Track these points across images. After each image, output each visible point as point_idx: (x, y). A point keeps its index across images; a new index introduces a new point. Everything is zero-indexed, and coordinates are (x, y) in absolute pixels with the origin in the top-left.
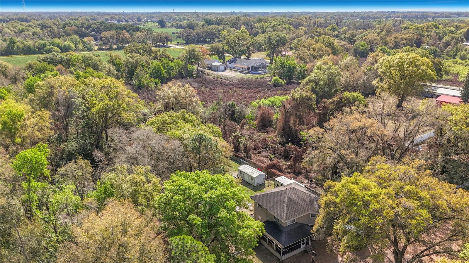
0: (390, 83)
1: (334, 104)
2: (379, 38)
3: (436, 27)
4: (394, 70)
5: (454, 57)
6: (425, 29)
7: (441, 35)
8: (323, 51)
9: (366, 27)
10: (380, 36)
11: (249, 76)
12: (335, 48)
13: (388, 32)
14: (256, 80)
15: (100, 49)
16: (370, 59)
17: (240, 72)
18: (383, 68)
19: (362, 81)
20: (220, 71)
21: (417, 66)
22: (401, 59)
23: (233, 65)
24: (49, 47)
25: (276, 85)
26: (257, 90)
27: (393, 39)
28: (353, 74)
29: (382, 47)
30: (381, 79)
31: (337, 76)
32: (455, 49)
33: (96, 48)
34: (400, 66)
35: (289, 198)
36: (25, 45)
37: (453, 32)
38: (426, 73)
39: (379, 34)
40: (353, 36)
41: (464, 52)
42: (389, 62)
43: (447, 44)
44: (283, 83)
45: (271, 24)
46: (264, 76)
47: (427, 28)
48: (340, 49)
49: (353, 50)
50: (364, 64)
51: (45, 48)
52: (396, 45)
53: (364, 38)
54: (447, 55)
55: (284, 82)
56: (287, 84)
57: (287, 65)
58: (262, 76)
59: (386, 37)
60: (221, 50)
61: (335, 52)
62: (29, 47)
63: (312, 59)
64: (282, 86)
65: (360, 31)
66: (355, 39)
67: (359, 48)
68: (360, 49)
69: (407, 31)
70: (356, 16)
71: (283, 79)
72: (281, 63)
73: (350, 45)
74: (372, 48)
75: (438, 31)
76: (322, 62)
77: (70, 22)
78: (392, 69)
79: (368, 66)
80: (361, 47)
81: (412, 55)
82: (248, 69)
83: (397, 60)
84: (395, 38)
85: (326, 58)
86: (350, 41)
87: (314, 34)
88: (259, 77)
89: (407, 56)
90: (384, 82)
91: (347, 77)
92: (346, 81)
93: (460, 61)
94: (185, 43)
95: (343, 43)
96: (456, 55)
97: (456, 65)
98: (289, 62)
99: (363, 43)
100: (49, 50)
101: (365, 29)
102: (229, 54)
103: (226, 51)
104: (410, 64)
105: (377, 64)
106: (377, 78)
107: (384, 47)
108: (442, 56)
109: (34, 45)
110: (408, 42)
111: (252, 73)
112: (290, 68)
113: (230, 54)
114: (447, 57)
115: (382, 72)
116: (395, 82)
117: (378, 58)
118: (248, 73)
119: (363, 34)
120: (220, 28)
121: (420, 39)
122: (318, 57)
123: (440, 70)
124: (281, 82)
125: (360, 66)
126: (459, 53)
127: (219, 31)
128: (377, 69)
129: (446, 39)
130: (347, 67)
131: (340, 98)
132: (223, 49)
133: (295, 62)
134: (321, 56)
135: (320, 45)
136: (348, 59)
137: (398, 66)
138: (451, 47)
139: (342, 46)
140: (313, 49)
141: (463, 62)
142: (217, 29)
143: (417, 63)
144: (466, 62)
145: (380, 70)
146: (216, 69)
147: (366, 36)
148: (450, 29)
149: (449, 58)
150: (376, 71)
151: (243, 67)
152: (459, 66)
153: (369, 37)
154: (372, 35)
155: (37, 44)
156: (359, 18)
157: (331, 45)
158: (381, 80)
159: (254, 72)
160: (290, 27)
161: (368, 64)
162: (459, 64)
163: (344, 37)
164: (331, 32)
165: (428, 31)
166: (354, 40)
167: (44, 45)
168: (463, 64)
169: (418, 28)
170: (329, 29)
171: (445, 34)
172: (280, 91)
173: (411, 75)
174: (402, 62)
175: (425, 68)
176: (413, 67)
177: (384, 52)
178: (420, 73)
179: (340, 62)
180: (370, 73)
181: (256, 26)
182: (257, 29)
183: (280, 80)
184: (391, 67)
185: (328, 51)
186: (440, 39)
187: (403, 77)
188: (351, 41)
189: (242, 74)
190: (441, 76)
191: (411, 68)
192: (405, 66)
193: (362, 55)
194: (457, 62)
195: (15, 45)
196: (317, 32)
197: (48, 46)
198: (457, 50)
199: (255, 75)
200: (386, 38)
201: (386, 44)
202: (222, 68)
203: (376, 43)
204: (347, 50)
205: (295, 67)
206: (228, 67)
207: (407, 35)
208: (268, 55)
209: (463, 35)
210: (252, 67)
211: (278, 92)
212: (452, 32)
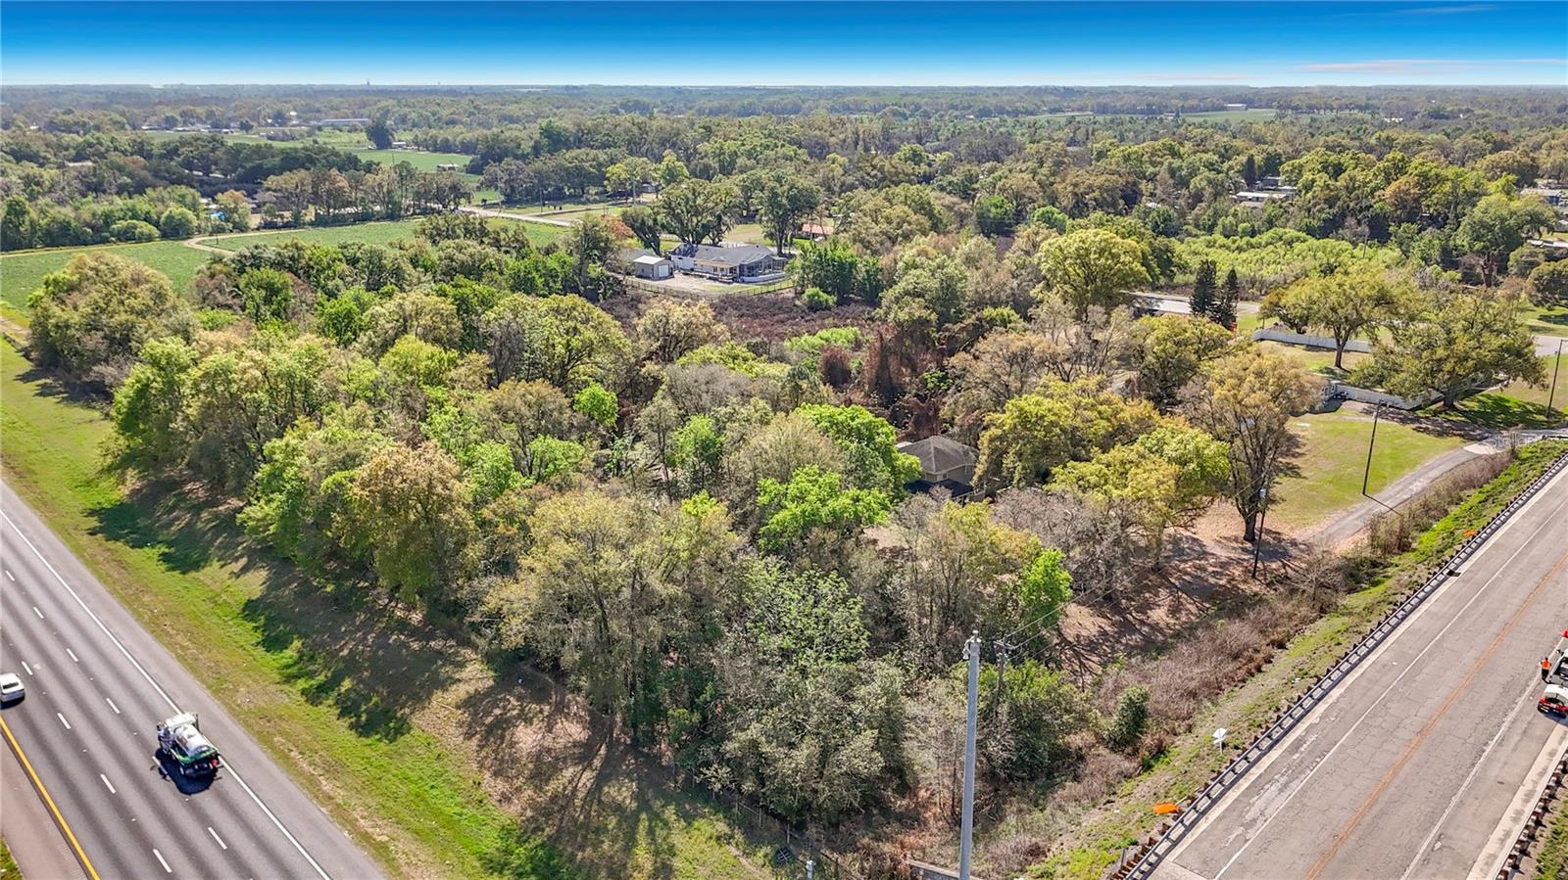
0: (1066, 292)
1: (968, 333)
2: (1035, 184)
3: (1175, 154)
4: (1071, 265)
5: (1210, 230)
6: (1145, 158)
7: (1183, 173)
8: (910, 224)
9: (998, 151)
10: (1037, 178)
11: (736, 289)
12: (934, 215)
13: (1058, 164)
14: (760, 296)
15: (269, 226)
16: (1020, 242)
17: (710, 278)
18: (1051, 262)
19: (1009, 291)
20: (660, 279)
21: (1114, 256)
22: (1083, 242)
23: (688, 262)
24: (124, 223)
25: (815, 307)
26: (776, 318)
27: (1070, 189)
28: (987, 276)
29: (1044, 209)
30: (1048, 285)
31: (960, 280)
32: (1210, 212)
33: (255, 220)
34: (1082, 256)
35: (935, 448)
36: (54, 220)
37: (1213, 165)
38: (1131, 269)
39: (1035, 173)
40: (972, 179)
41: (1230, 218)
42: (1061, 250)
43: (1197, 198)
44: (831, 302)
45: (743, 145)
46: (777, 286)
47: (1153, 155)
48: (946, 216)
49: (974, 217)
50: (1008, 254)
51: (114, 226)
52: (1077, 202)
53: (999, 184)
54: (1197, 226)
55: (832, 299)
56: (839, 304)
57: (833, 260)
58: (771, 288)
59: (1052, 179)
60: (651, 222)
61: (936, 226)
62: (65, 227)
63: (888, 244)
64: (828, 308)
65: (988, 165)
66: (975, 186)
67: (989, 211)
68: (991, 215)
69: (1102, 163)
70: (964, 108)
71: (828, 293)
72: (820, 256)
73: (965, 205)
74: (1021, 211)
75: (1177, 163)
76: (914, 251)
77: (98, 139)
78: (1068, 262)
79: (1018, 257)
80: (993, 210)
81: (1104, 234)
82: (732, 270)
83: (1076, 245)
84: (1076, 185)
85: (921, 242)
86: (965, 192)
87: (868, 174)
88: (765, 289)
89: (1095, 236)
90: (1055, 290)
91: (978, 283)
92: (977, 292)
93: (1221, 240)
94: (503, 202)
95: (949, 199)
96: (1214, 225)
97: (1213, 250)
98: (838, 253)
99: (997, 198)
100: (126, 232)
101: (998, 159)
102: (670, 233)
103: (663, 226)
104: (1101, 252)
105: (1039, 254)
106: (1039, 282)
107: (1049, 208)
108: (1185, 228)
109: (77, 219)
110: (1105, 195)
111: (743, 282)
112: (842, 265)
113: (674, 233)
114: (1195, 231)
115: (1049, 270)
116: (1075, 289)
117: (1038, 239)
118: (734, 280)
119: (996, 174)
120: (602, 156)
121: (1135, 184)
122: (900, 239)
123: (1169, 262)
124: (827, 301)
125: (1000, 259)
126: (1220, 222)
127: (600, 165)
128: (1039, 264)
129: (1196, 182)
130: (970, 261)
131: (978, 319)
132: (655, 220)
133: (850, 252)
134: (907, 237)
135: (899, 210)
136: (971, 242)
137: (1079, 256)
138: (1203, 205)
139: (950, 208)
140: (887, 218)
141: (1228, 242)
142: (593, 160)
143: (1114, 251)
144: (1234, 242)
145: (1044, 267)
146: (648, 272)
147: (1003, 180)
148: (1205, 157)
149: (1199, 232)
150: (1037, 269)
151: (719, 266)
152: (1219, 251)
153: (1010, 182)
154: (1018, 176)
155: (87, 216)
156: (973, 113)
157: (924, 208)
158: (1049, 287)
159: (747, 279)
160: (799, 152)
161: (1018, 253)
162: (1221, 247)
163: (950, 183)
164: (909, 167)
165: (1153, 164)
166: (974, 190)
167: (108, 219)
168: (1228, 248)
169: (1129, 154)
170: (903, 157)
171: (1193, 173)
172: (831, 319)
173: (1105, 274)
174: (1086, 249)
175: (1128, 259)
176: (1107, 259)
177: (1049, 222)
178: (1119, 270)
179: (954, 249)
180: (1023, 272)
181: (700, 150)
182: (706, 159)
183: (825, 296)
184: (1066, 259)
185: (920, 224)
186: (1184, 183)
187: (1089, 279)
188: (967, 194)
189: (717, 283)
190: (1171, 276)
191: (1103, 260)
192: (1092, 256)
193: (999, 228)
194: (1215, 242)
195: (27, 218)
196: (874, 167)
197: (120, 219)
198: (1217, 215)
199: (751, 287)
200: (1052, 184)
201: (1053, 200)
202: (664, 270)
203: (1030, 198)
204: (962, 218)
205: (853, 265)
206: (676, 267)
207: (1103, 178)
208: (771, 236)
209: (1239, 171)
210: (741, 267)
211: (826, 322)
212: (1210, 166)
